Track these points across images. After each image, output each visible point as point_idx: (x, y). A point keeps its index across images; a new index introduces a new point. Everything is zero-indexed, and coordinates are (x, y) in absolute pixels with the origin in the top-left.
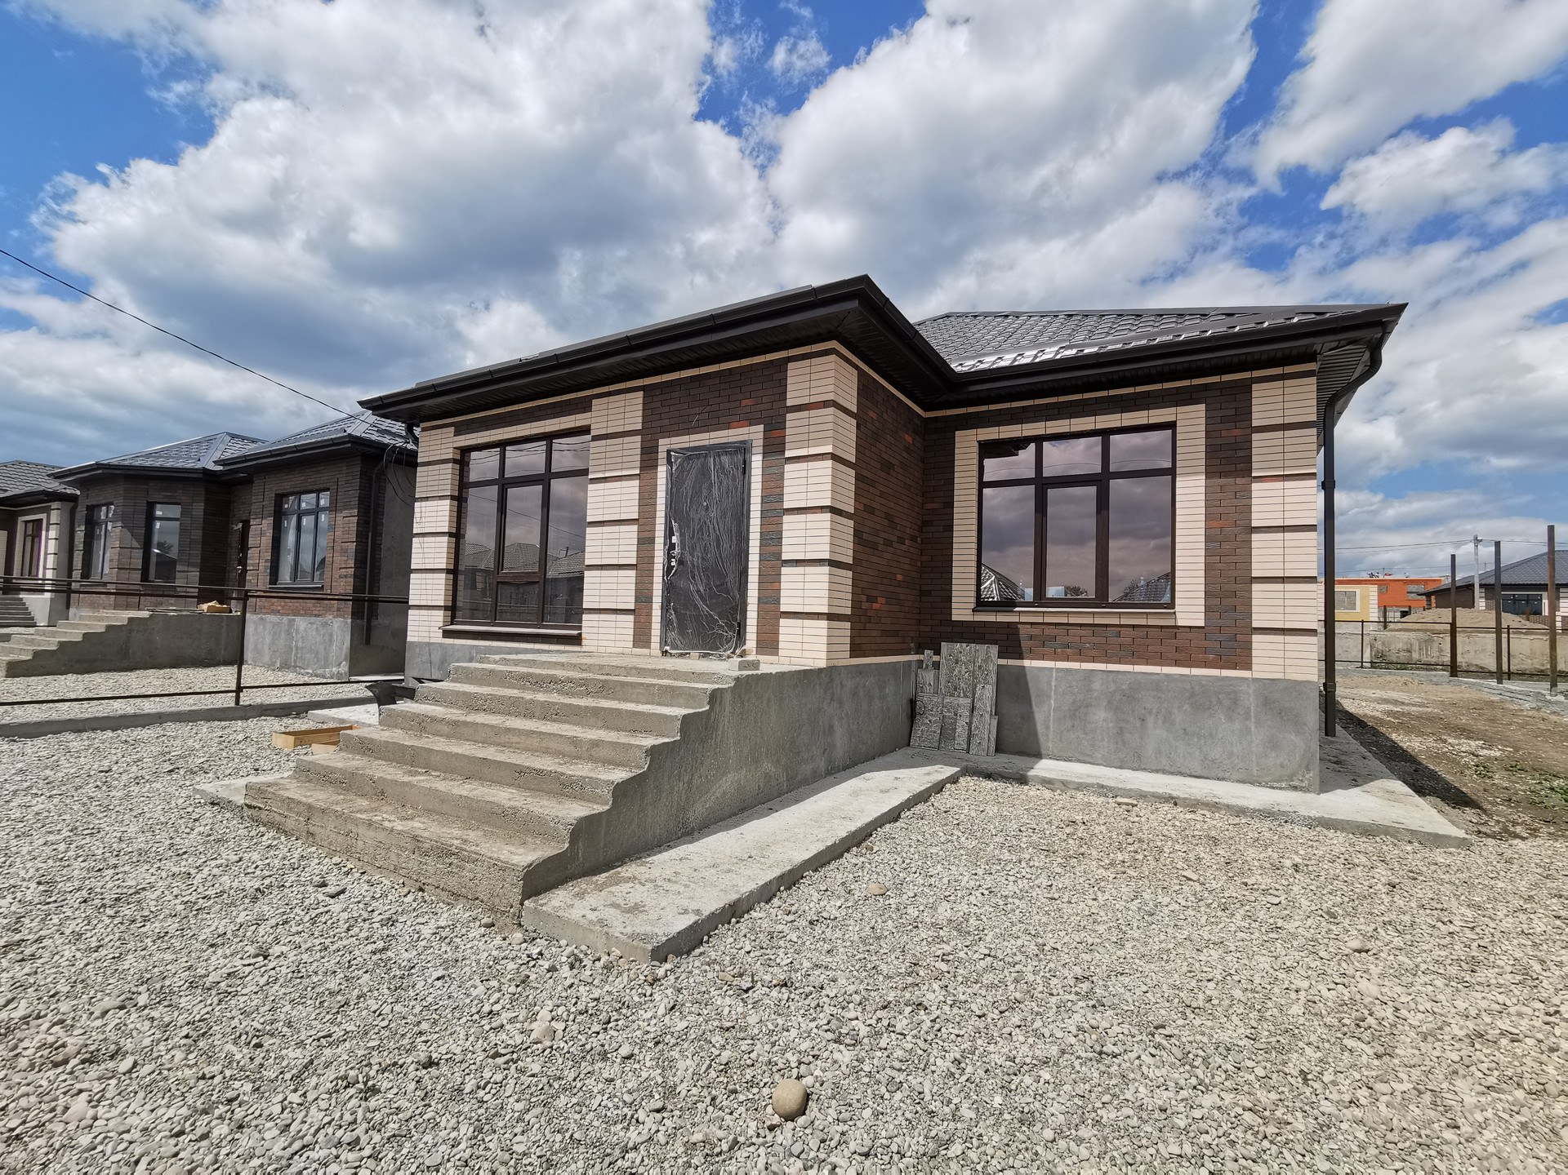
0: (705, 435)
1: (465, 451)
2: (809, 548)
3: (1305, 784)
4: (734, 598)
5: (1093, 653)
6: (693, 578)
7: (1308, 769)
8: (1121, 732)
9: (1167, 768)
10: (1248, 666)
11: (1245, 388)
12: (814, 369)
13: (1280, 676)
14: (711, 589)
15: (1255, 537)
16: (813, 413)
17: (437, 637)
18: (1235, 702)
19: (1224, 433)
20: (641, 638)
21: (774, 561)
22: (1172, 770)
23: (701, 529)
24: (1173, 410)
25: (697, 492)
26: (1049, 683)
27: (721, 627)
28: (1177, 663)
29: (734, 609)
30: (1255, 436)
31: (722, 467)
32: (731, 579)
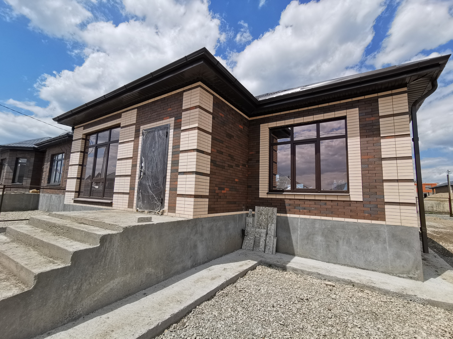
0: (155, 123)
1: (88, 135)
2: (188, 167)
3: (416, 276)
4: (161, 188)
5: (315, 212)
6: (148, 180)
7: (417, 269)
8: (328, 246)
9: (349, 264)
10: (384, 219)
11: (376, 100)
12: (192, 94)
13: (399, 224)
14: (153, 184)
15: (383, 162)
16: (192, 111)
17: (72, 203)
18: (379, 235)
19: (367, 119)
20: (130, 205)
21: (176, 172)
22: (352, 265)
23: (151, 160)
24: (345, 111)
25: (151, 146)
26: (297, 224)
27: (156, 200)
28: (351, 217)
29: (161, 193)
30: (381, 120)
31: (160, 135)
32: (161, 180)
